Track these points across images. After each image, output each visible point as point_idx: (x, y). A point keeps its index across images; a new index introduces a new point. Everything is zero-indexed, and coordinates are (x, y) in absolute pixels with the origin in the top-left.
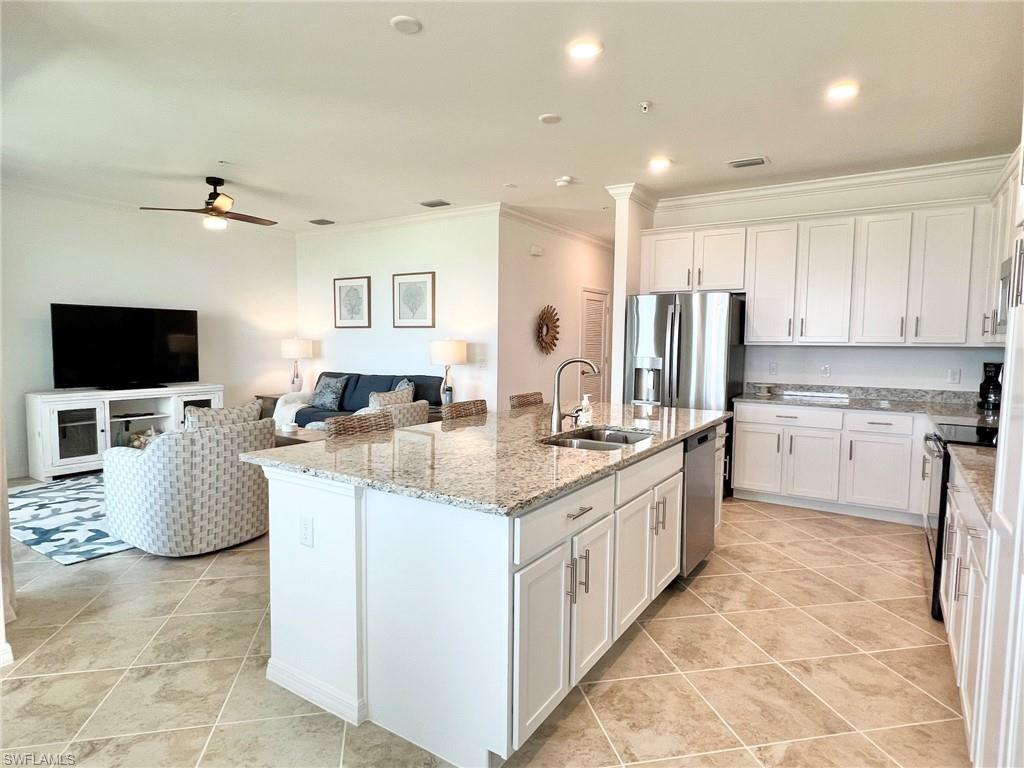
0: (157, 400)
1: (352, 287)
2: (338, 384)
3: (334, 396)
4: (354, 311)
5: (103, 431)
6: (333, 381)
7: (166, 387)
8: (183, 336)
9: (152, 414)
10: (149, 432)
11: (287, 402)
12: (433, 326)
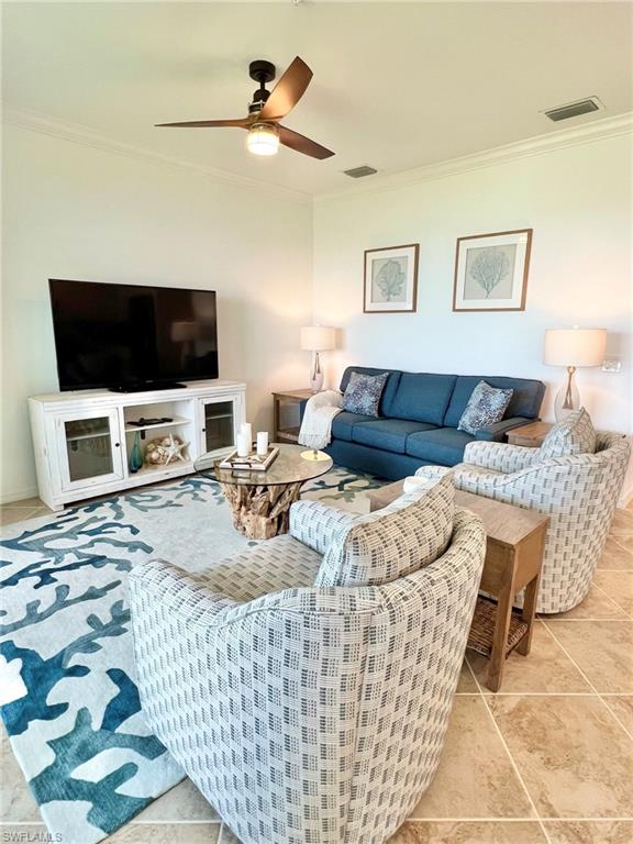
0: (173, 404)
1: (390, 260)
2: (376, 383)
3: (373, 399)
4: (391, 291)
5: (117, 445)
6: (371, 380)
7: (184, 387)
8: (185, 323)
9: (170, 420)
10: (167, 441)
11: (318, 405)
12: (522, 308)
